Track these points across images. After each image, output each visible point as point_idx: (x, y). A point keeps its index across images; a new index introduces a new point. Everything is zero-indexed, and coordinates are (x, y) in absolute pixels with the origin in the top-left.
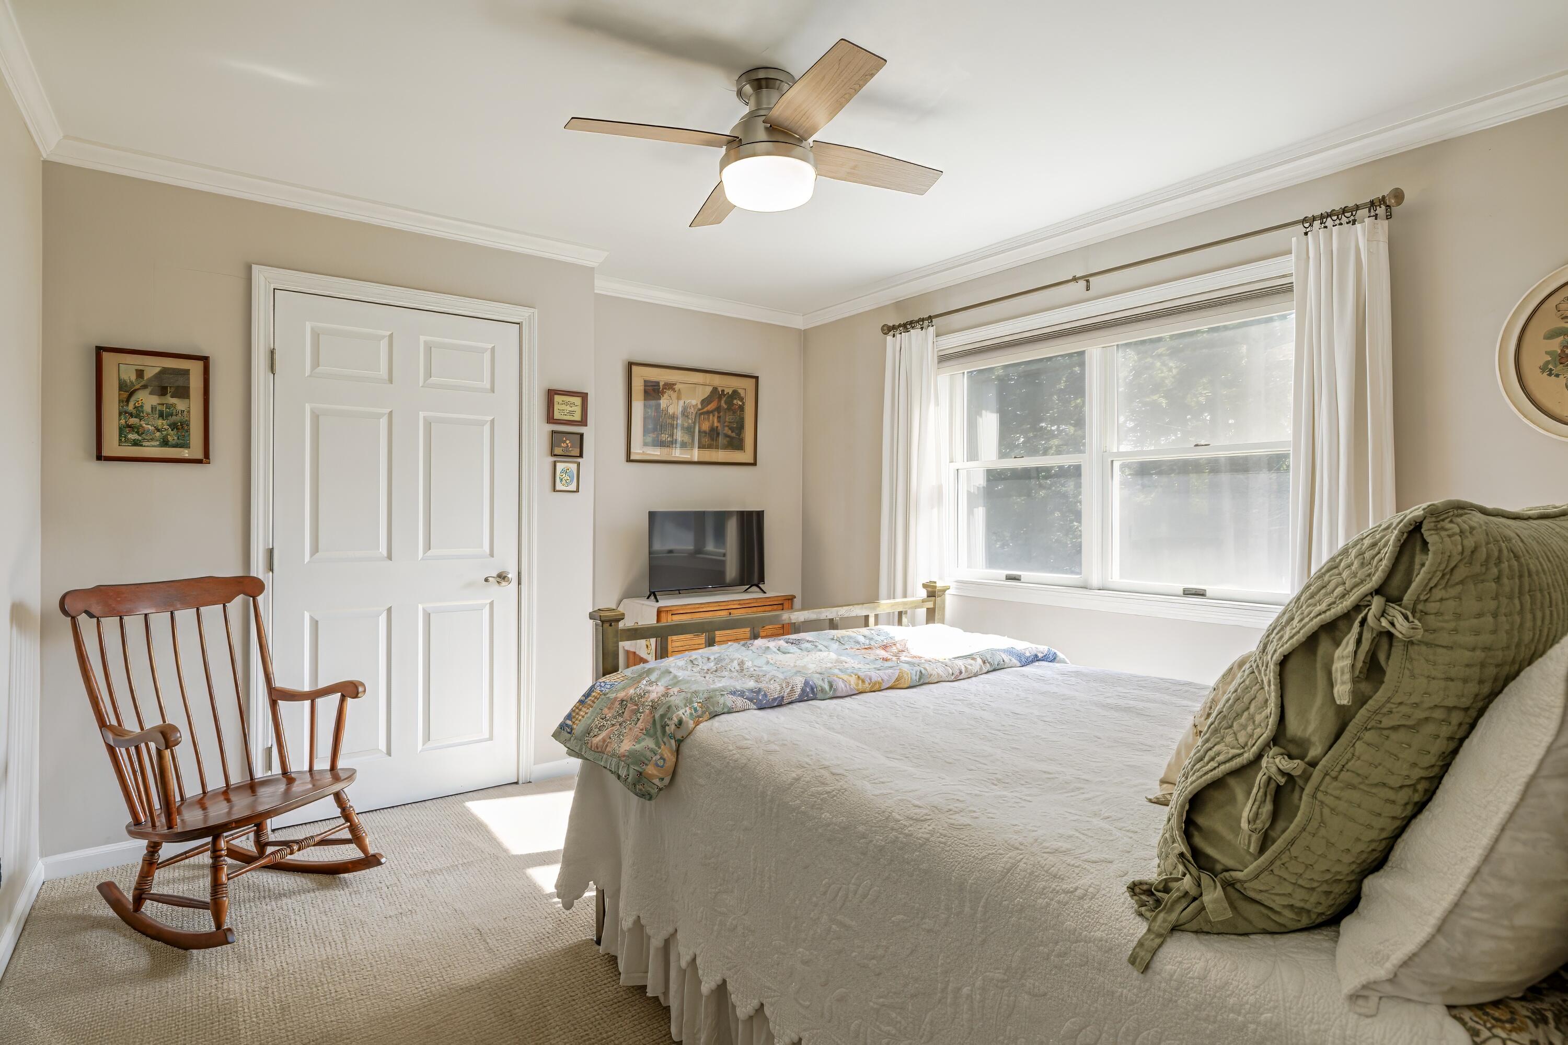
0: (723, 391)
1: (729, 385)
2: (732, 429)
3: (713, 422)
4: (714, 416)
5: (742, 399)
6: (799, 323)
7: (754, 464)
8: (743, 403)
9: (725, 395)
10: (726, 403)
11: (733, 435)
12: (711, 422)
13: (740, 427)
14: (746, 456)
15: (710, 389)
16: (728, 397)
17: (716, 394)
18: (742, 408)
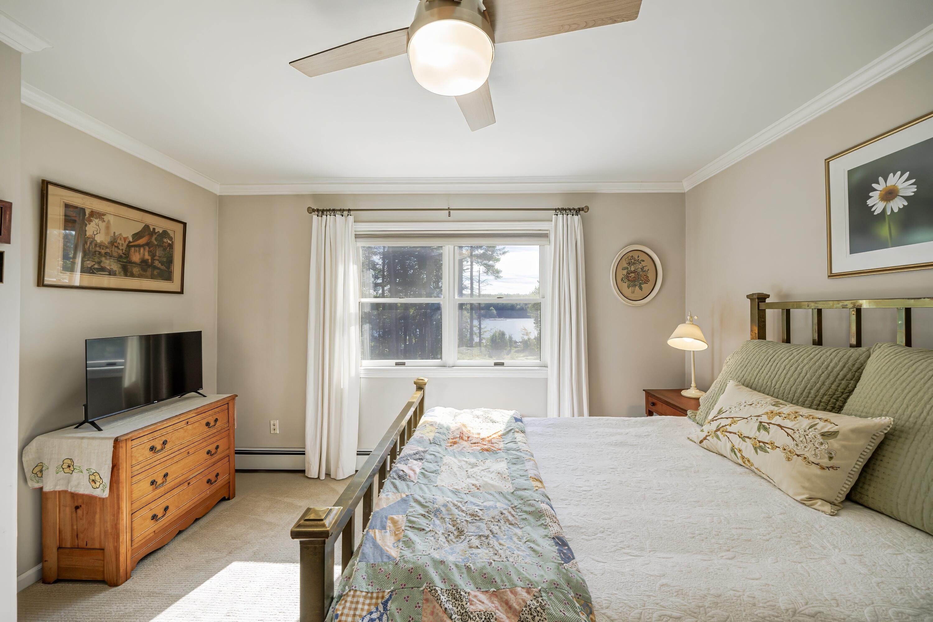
0: (154, 229)
1: (160, 225)
2: (162, 263)
3: (144, 255)
4: (144, 249)
5: (171, 239)
6: (217, 189)
7: (182, 292)
8: (172, 242)
9: (156, 233)
10: (156, 239)
11: (163, 267)
12: (142, 254)
13: (170, 261)
14: (174, 286)
15: (142, 225)
16: (158, 236)
17: (146, 230)
18: (171, 246)
